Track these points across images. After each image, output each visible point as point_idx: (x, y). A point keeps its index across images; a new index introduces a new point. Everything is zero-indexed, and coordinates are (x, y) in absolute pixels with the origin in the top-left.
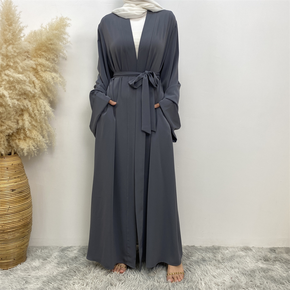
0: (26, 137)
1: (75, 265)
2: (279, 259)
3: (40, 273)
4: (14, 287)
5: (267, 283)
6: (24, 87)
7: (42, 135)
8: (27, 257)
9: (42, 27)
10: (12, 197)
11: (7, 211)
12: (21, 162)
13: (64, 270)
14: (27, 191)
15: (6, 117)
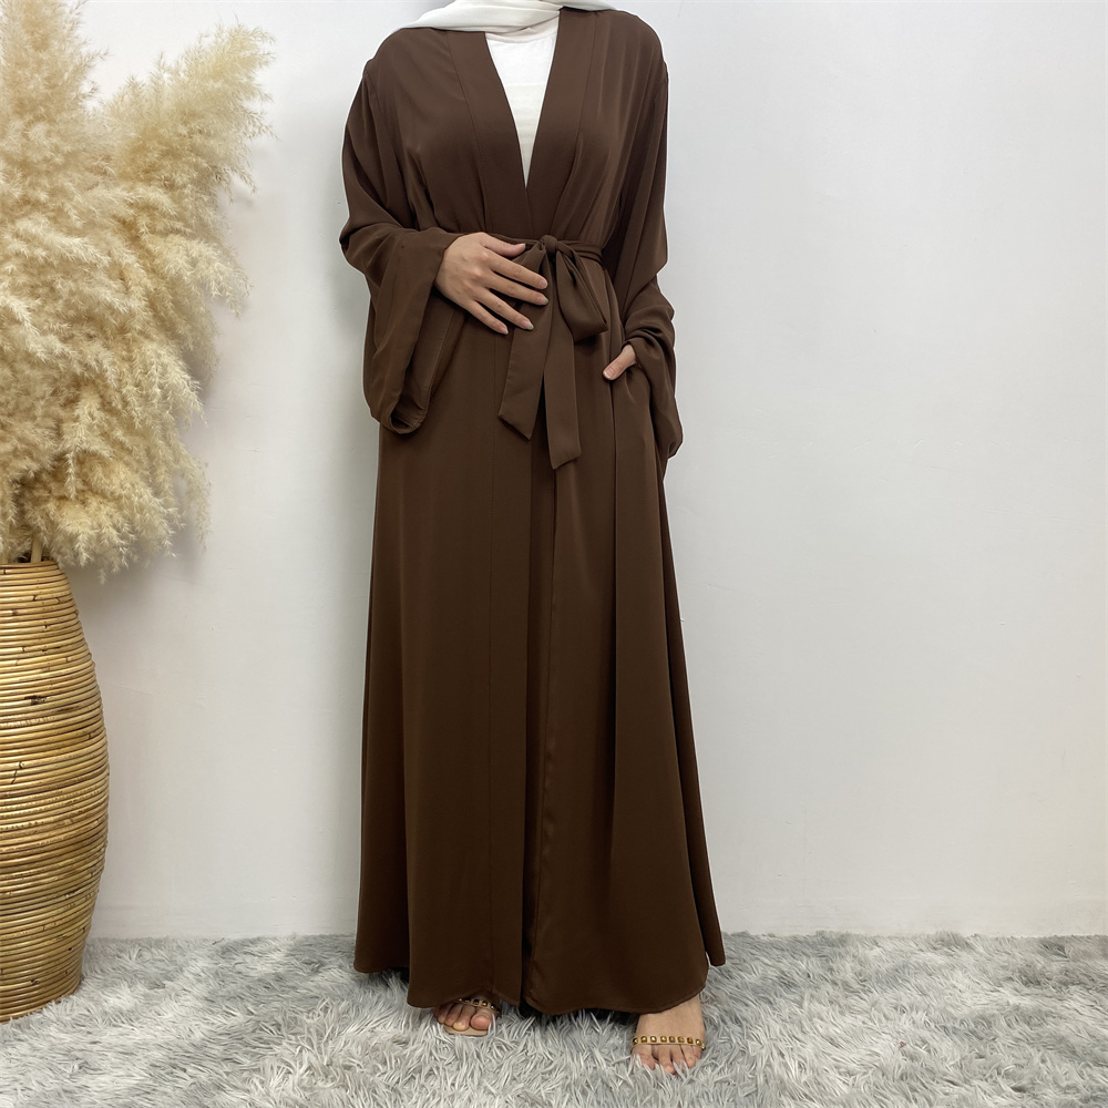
0: (89, 490)
1: (276, 1004)
2: (1081, 977)
3: (137, 1035)
4: (35, 1087)
5: (1043, 1061)
6: (87, 290)
7: (150, 485)
8: (82, 978)
9: (160, 66)
10: (32, 725)
11: (12, 783)
12: (67, 592)
13: (231, 1021)
14: (90, 708)
15: (13, 403)
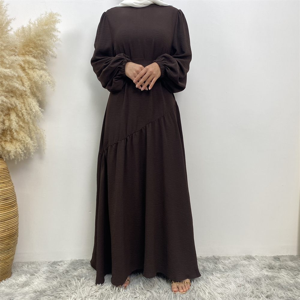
0: (13, 139)
7: (30, 137)
9: (30, 23)
12: (6, 167)
14: (13, 199)
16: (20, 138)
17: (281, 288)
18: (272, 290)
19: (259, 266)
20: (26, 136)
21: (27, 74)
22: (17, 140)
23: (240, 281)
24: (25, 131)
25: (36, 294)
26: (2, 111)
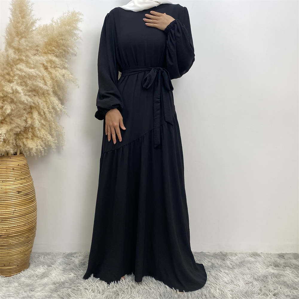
6: (35, 83)
8: (30, 264)
9: (53, 21)
10: (18, 199)
14: (33, 194)
16: (42, 136)
17: (287, 286)
18: (279, 288)
19: (264, 263)
20: (47, 134)
21: (50, 73)
22: (38, 137)
23: (248, 278)
24: (46, 129)
25: (55, 286)
26: (25, 110)
